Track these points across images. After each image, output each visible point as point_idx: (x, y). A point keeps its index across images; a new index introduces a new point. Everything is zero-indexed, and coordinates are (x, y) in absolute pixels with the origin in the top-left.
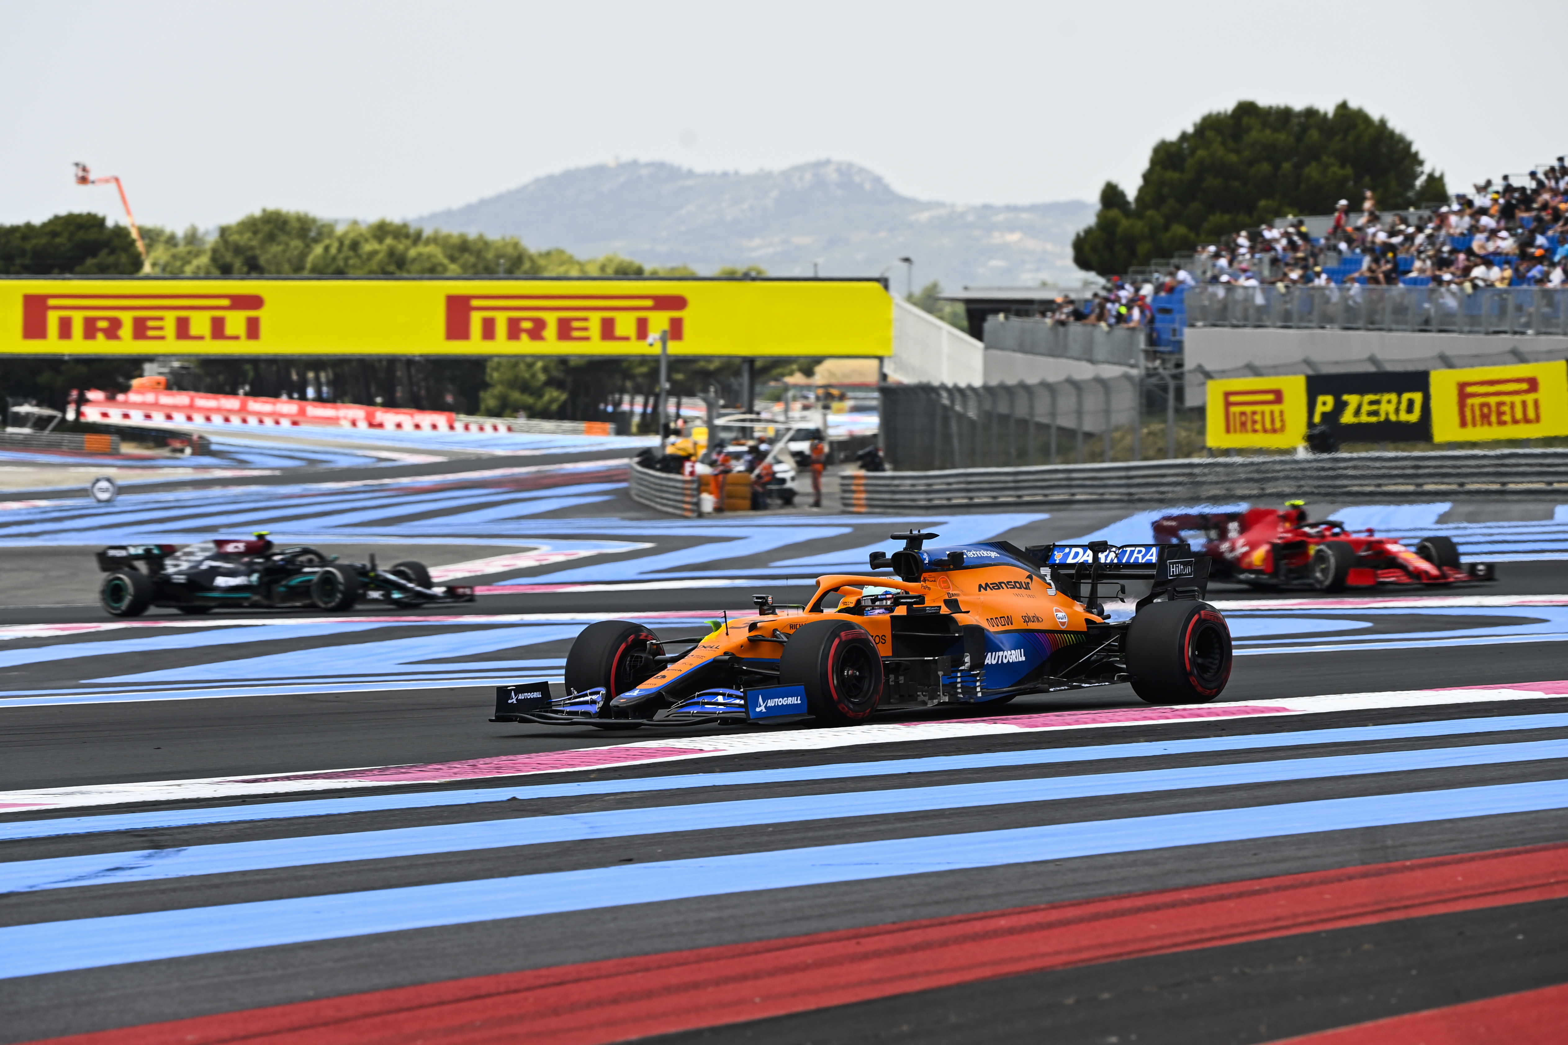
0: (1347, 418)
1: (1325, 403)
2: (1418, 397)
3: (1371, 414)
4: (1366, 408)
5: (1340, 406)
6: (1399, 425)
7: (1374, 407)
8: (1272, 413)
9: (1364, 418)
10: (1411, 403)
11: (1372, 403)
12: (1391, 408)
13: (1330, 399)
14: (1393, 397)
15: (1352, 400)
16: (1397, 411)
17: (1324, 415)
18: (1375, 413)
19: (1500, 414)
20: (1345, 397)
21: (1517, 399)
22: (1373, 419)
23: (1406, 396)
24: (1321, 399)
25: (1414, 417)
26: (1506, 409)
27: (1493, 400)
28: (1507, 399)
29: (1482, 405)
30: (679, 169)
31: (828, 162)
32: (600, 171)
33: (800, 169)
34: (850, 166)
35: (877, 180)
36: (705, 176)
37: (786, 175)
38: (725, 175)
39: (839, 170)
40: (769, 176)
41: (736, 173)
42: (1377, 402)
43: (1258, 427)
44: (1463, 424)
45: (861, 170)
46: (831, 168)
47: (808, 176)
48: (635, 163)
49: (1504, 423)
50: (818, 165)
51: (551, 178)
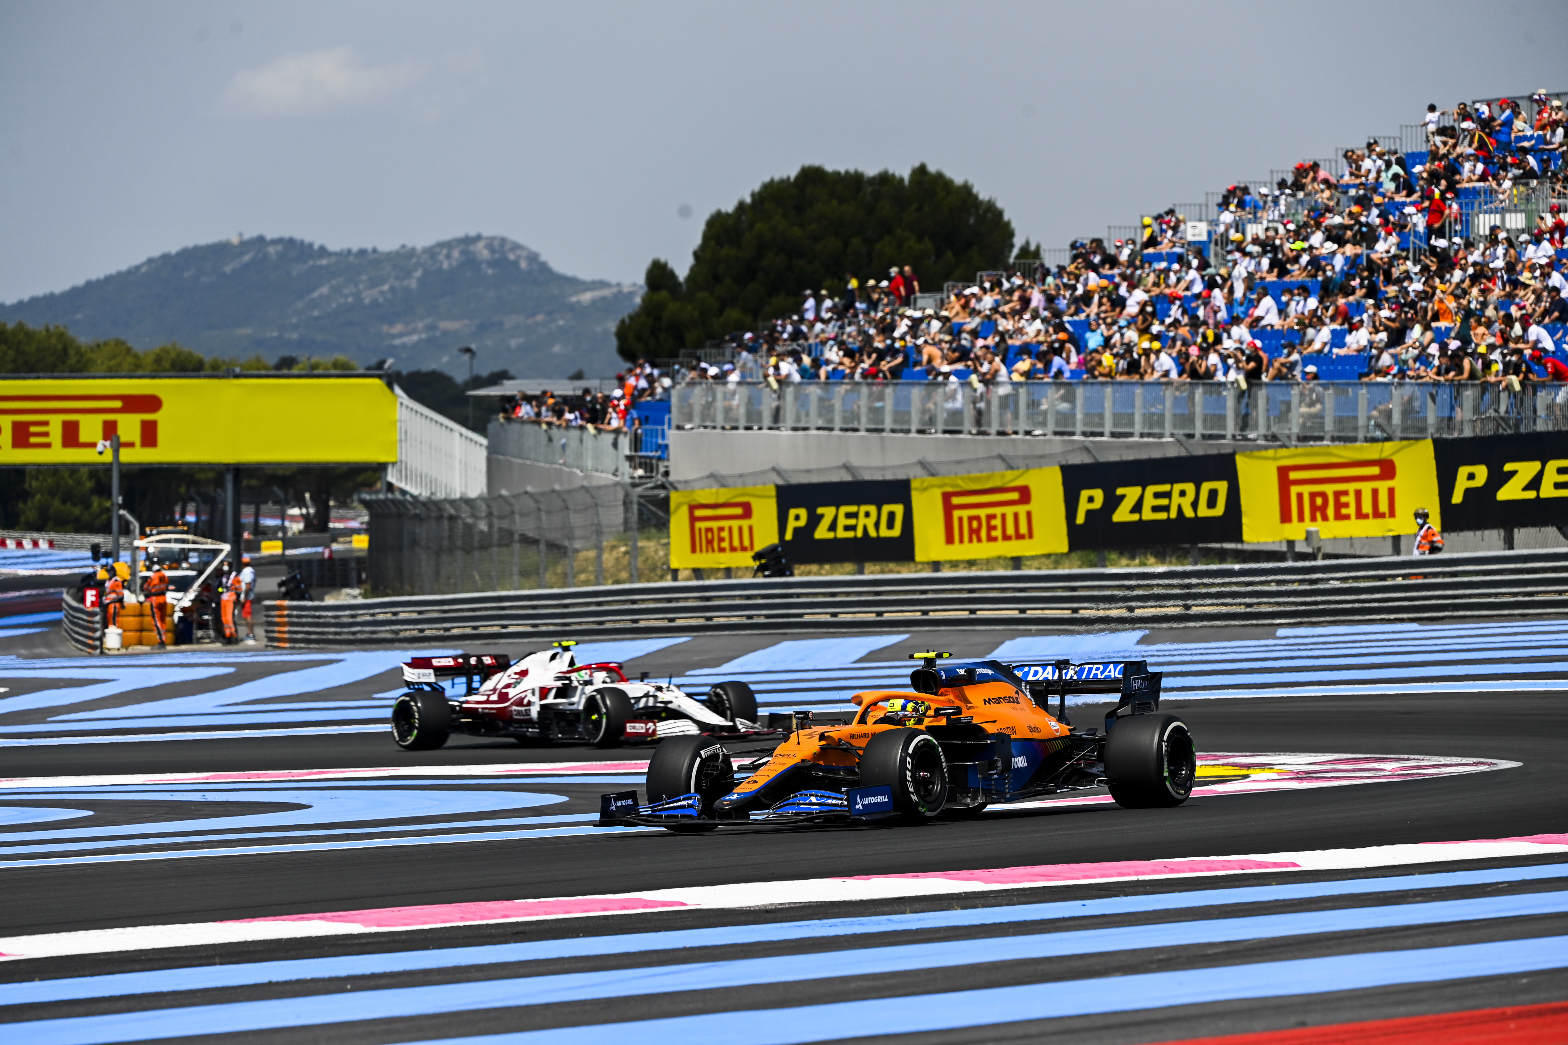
0: (822, 533)
1: (798, 517)
2: (899, 509)
3: (847, 528)
4: (842, 521)
5: (814, 520)
6: (881, 541)
7: (852, 522)
8: (740, 529)
9: (841, 534)
10: (892, 516)
11: (848, 515)
12: (870, 522)
13: (803, 512)
14: (872, 509)
15: (828, 512)
16: (877, 525)
17: (796, 530)
18: (853, 528)
19: (991, 528)
20: (820, 511)
21: (1009, 511)
22: (850, 534)
23: (886, 509)
24: (793, 512)
25: (896, 532)
26: (997, 522)
27: (983, 513)
28: (998, 511)
29: (971, 519)
30: (311, 245)
31: (478, 238)
32: (221, 250)
33: (448, 245)
34: (503, 240)
35: (533, 257)
36: (339, 254)
37: (431, 252)
38: (362, 252)
39: (490, 247)
40: (412, 253)
41: (375, 251)
42: (854, 515)
43: (725, 545)
44: (950, 540)
45: (516, 247)
46: (480, 245)
47: (456, 254)
48: (261, 239)
49: (995, 539)
50: (468, 241)
51: (166, 257)
